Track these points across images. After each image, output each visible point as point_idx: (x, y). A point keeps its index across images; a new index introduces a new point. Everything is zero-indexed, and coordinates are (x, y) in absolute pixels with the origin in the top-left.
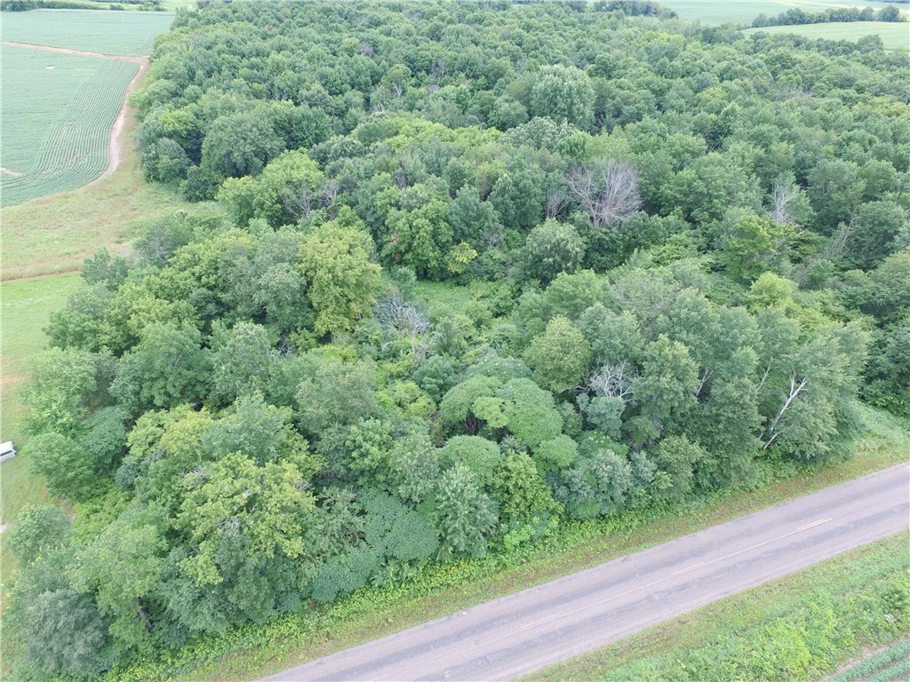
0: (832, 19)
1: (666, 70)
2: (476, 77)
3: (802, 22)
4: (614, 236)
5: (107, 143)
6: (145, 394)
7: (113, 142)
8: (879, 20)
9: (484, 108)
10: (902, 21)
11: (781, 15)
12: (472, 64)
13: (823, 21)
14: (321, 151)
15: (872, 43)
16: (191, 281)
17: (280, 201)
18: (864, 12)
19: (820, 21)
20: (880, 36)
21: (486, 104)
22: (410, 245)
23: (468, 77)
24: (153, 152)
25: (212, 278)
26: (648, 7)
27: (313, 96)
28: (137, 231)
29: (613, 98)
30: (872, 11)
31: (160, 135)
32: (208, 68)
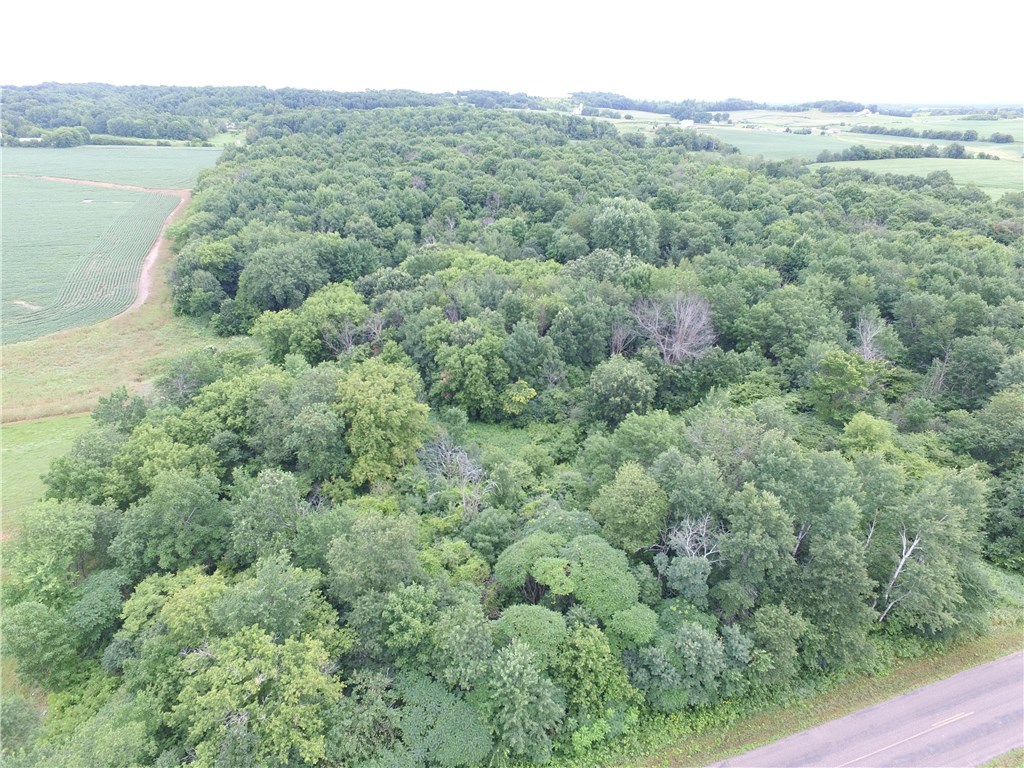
0: (898, 155)
1: (732, 202)
2: (533, 210)
3: (867, 158)
4: (687, 373)
5: (136, 275)
6: (150, 553)
7: (144, 274)
8: (945, 157)
9: (542, 240)
10: (969, 158)
11: (845, 151)
12: (529, 197)
13: (889, 157)
14: (367, 284)
15: (941, 178)
16: (217, 423)
17: (320, 336)
18: (929, 149)
19: (886, 157)
20: (949, 172)
21: (544, 236)
22: (461, 383)
23: (524, 209)
24: (187, 285)
25: (239, 419)
26: (709, 143)
27: (361, 228)
28: (160, 368)
29: (678, 230)
30: (936, 148)
31: (195, 267)
32: (252, 201)
